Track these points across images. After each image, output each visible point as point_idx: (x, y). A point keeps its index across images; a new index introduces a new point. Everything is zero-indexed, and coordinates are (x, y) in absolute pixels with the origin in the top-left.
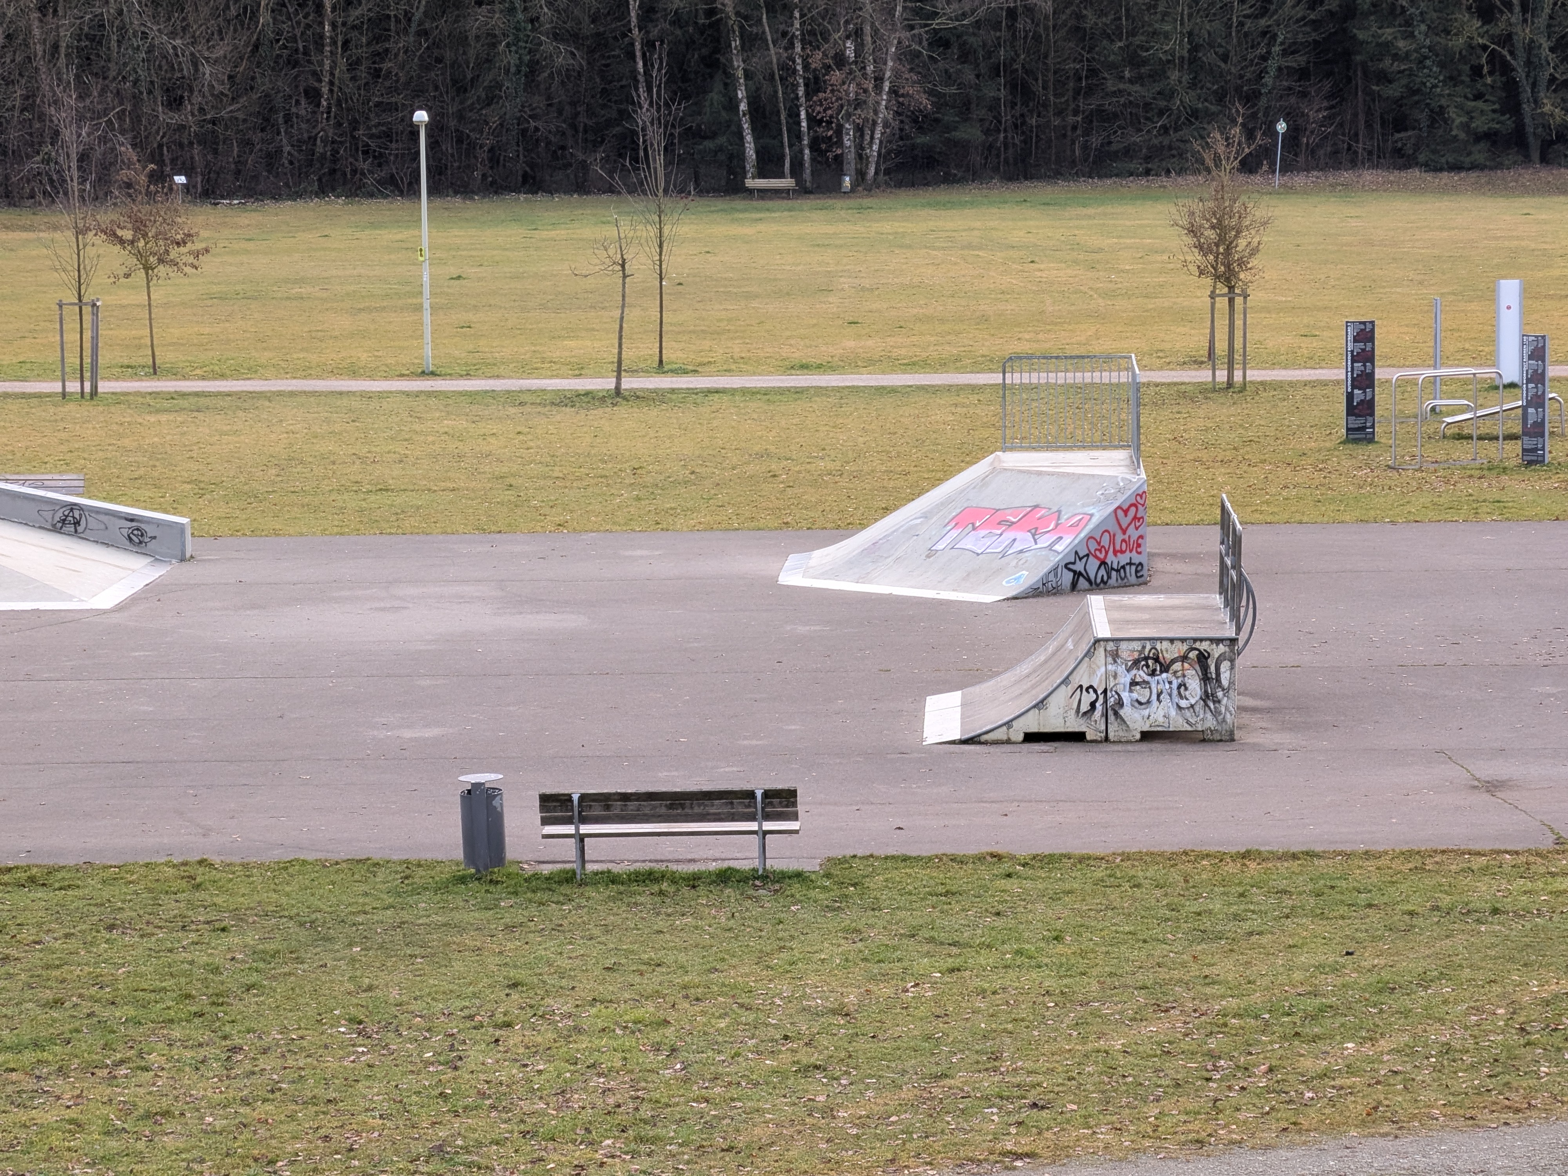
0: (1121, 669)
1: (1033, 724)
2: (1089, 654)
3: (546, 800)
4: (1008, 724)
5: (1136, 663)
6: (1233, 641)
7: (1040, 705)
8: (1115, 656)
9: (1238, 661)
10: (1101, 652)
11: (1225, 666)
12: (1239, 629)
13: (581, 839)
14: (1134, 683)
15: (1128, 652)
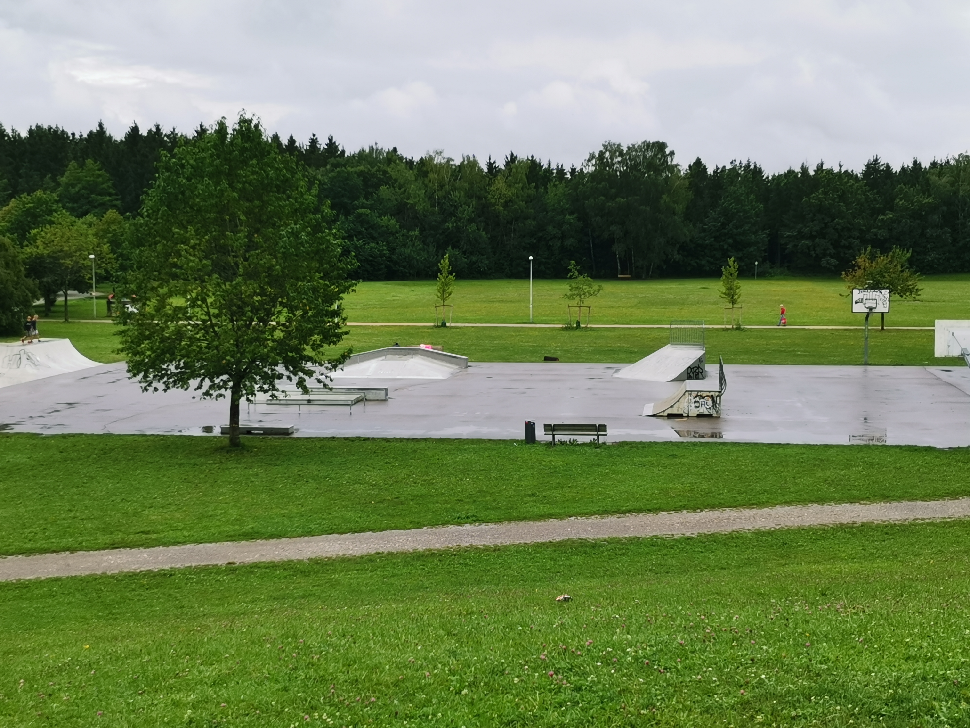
0: (692, 398)
1: (670, 411)
2: (684, 394)
3: (545, 426)
4: (664, 411)
5: (696, 397)
6: (720, 392)
7: (672, 407)
8: (691, 394)
9: (722, 397)
10: (687, 393)
11: (718, 398)
12: (722, 389)
13: (554, 435)
14: (695, 402)
15: (694, 394)
